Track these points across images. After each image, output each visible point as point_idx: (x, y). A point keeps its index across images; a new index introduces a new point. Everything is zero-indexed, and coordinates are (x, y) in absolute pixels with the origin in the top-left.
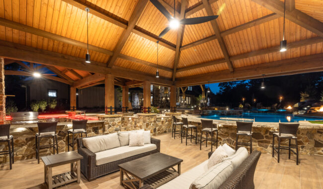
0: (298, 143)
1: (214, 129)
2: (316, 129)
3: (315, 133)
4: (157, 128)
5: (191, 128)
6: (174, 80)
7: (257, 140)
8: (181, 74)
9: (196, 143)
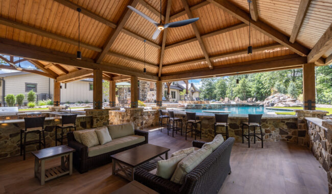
0: (267, 131)
1: (197, 121)
2: (280, 119)
3: (279, 122)
4: (144, 122)
5: (177, 120)
6: (160, 75)
7: (233, 130)
8: (166, 70)
9: (182, 135)
